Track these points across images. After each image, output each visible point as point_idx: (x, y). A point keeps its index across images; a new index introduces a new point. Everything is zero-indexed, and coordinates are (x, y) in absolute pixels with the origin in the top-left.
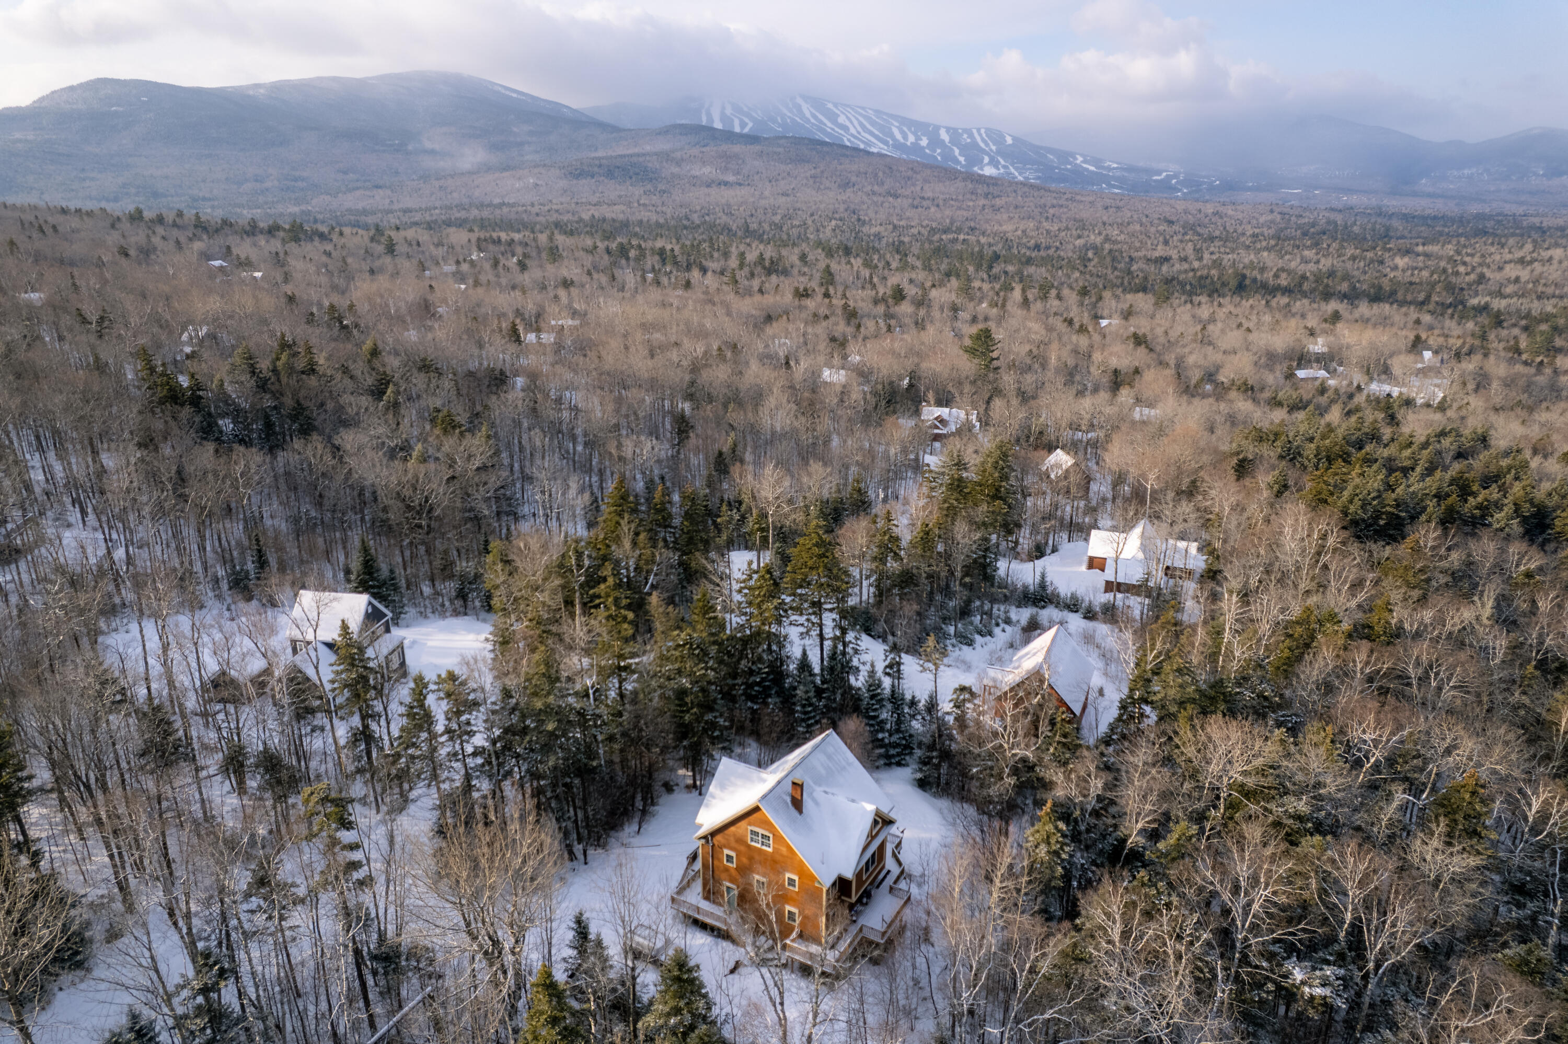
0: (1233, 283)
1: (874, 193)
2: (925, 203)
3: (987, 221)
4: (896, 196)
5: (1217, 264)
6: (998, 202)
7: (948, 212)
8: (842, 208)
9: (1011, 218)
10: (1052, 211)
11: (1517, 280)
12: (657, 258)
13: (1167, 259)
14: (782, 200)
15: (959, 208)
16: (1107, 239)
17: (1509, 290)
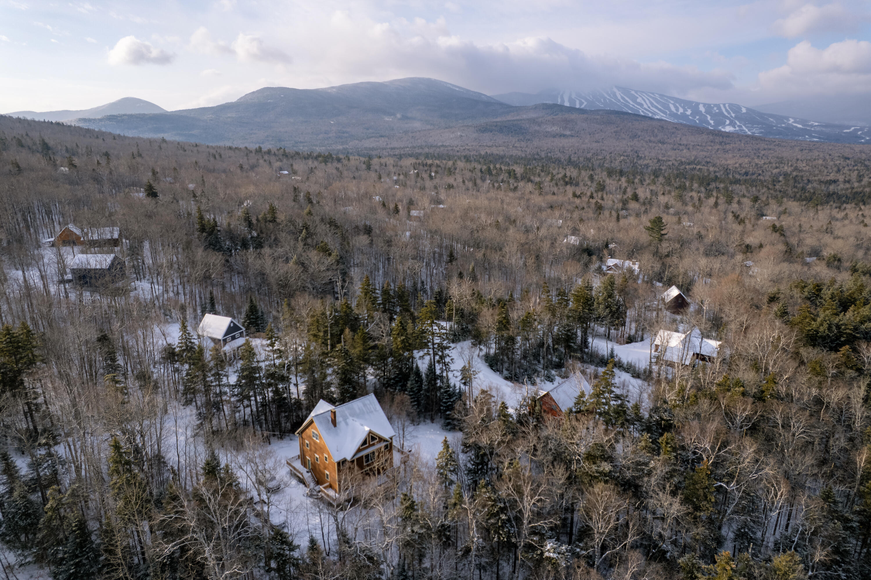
1: (650, 141)
2: (681, 147)
3: (718, 158)
4: (663, 143)
6: (728, 147)
7: (694, 153)
8: (629, 149)
9: (734, 157)
10: (763, 152)
12: (507, 175)
13: (835, 182)
14: (594, 145)
15: (702, 151)
16: (796, 169)
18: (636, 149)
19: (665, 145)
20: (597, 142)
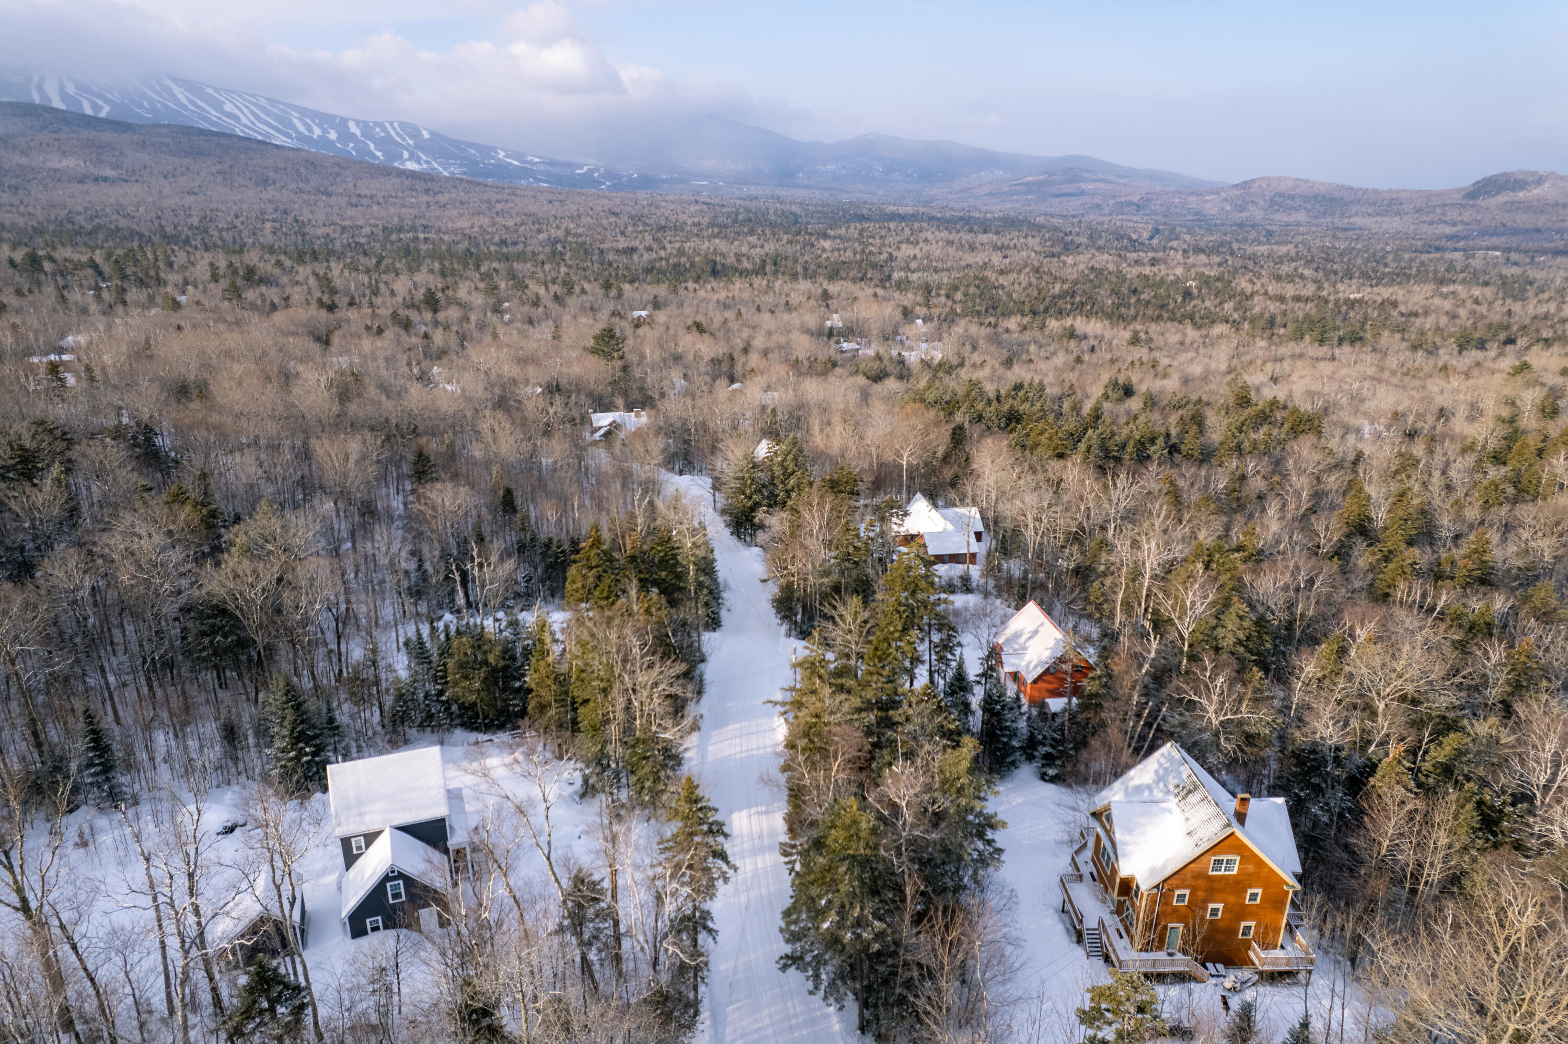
0: (708, 269)
1: (301, 191)
2: (363, 201)
3: (438, 218)
4: (330, 195)
5: (681, 252)
6: (442, 198)
7: (392, 210)
8: (270, 208)
9: (462, 215)
10: (499, 207)
11: (915, 257)
14: (190, 200)
15: (403, 206)
17: (913, 265)
18: (281, 206)
19: (334, 198)
20: (191, 193)
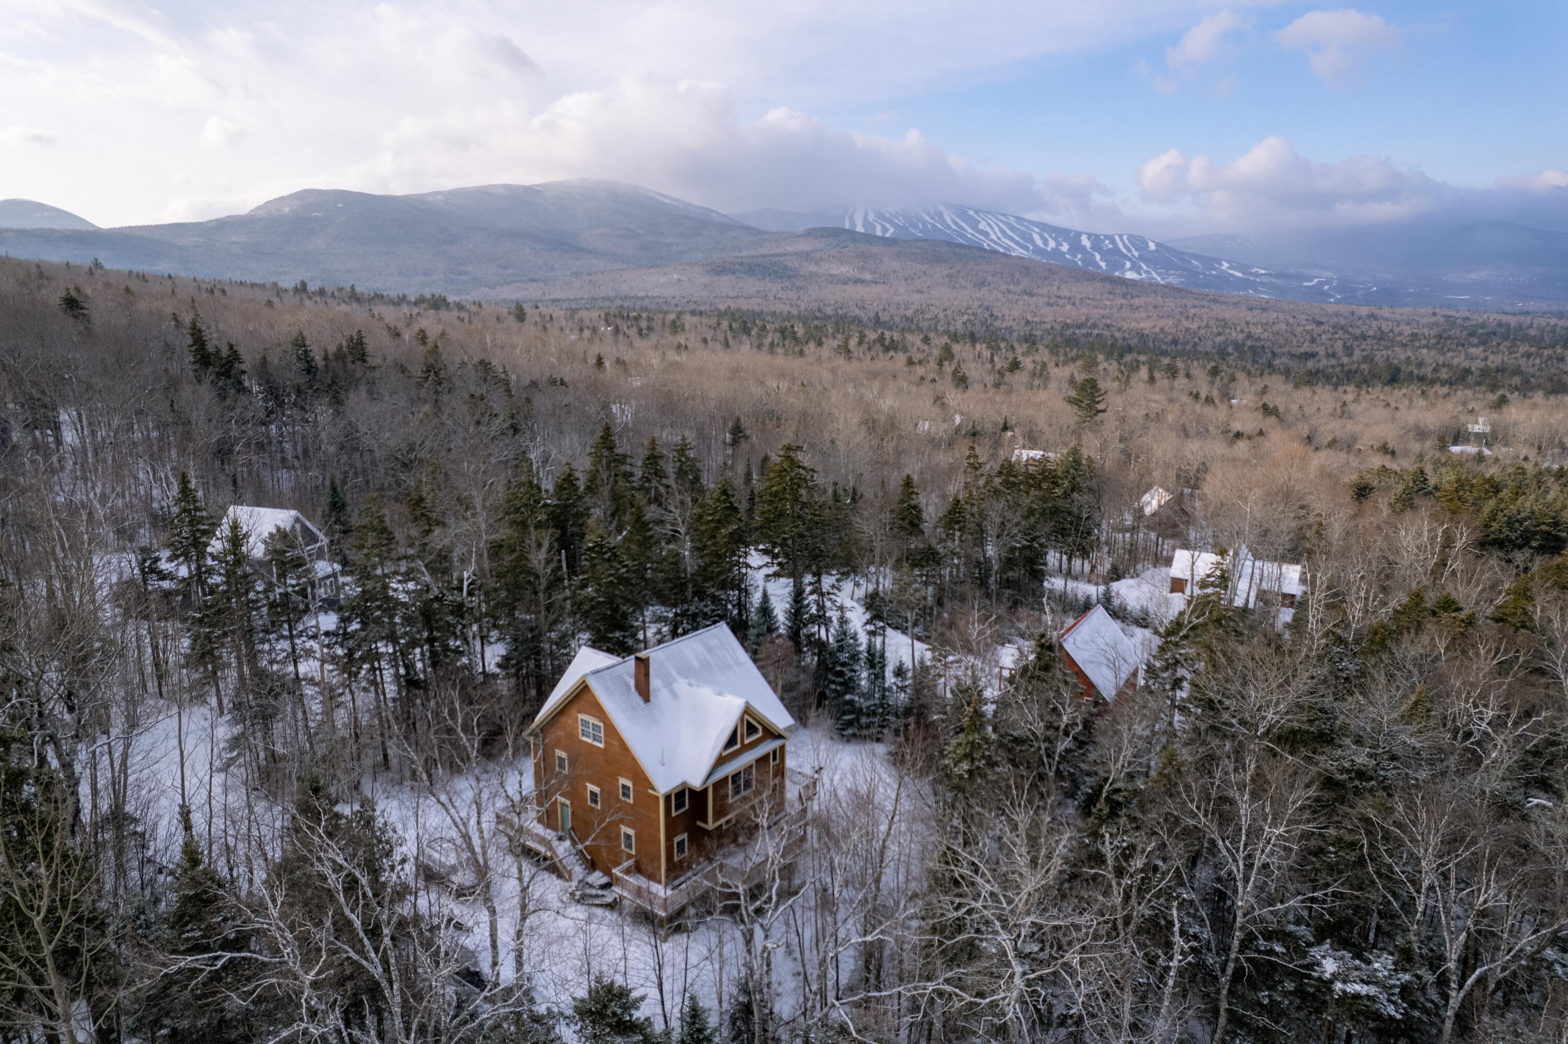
0: (1386, 376)
1: (1009, 292)
2: (1061, 302)
3: (1124, 319)
4: (1031, 295)
6: (1137, 302)
7: (1084, 310)
8: (976, 304)
9: (1149, 317)
10: (1193, 311)
12: (778, 335)
13: (1313, 355)
14: (916, 297)
15: (1096, 307)
16: (1249, 336)
18: (986, 304)
19: (1035, 298)
20: (919, 291)
